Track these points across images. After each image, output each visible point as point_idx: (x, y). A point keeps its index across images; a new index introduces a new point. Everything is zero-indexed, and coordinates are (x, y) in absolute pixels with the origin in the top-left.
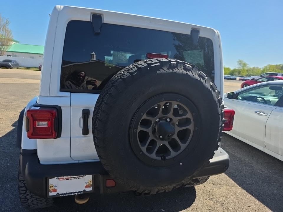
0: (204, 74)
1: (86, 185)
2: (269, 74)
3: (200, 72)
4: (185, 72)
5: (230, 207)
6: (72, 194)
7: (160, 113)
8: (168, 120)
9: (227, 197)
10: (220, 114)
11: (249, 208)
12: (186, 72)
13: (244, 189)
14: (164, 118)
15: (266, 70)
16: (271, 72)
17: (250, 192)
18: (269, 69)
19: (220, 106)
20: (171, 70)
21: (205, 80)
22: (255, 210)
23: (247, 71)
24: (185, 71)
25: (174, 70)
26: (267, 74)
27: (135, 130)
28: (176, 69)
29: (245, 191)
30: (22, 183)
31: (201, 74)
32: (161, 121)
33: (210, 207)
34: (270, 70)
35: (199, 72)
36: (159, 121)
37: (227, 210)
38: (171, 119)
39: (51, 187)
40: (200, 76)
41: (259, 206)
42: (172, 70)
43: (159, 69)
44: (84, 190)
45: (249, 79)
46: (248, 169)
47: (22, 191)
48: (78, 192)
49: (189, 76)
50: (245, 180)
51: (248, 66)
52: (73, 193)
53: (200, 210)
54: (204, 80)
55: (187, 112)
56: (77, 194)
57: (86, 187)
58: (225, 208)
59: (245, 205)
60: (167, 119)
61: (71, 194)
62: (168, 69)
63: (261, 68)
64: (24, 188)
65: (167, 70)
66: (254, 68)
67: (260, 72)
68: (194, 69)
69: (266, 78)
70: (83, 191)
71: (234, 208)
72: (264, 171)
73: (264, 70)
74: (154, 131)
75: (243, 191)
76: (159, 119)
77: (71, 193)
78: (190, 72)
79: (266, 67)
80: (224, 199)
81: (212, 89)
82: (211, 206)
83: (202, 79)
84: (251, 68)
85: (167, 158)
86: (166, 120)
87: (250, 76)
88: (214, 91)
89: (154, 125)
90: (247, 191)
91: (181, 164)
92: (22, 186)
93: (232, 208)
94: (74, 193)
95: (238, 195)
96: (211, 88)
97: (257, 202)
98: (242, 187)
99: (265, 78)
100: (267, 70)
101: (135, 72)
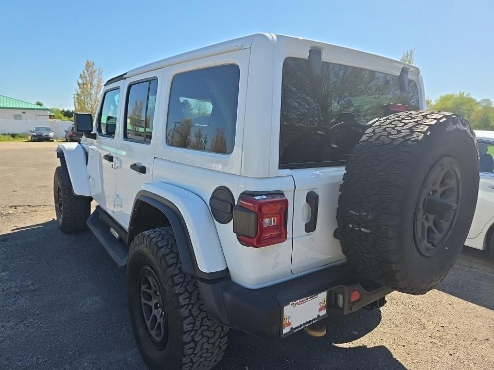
1: (320, 307)
30: (189, 335)
39: (285, 319)
44: (319, 316)
47: (188, 351)
57: (320, 310)
64: (192, 344)
70: (317, 317)
92: (189, 341)
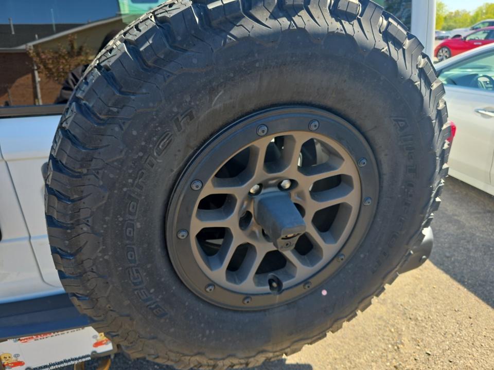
0: (399, 27)
2: (487, 24)
3: (389, 23)
4: (335, 25)
5: (420, 314)
6: (65, 364)
7: (259, 170)
8: (286, 184)
9: (413, 295)
10: (438, 154)
11: (457, 314)
12: (338, 25)
13: (447, 271)
14: (274, 181)
15: (480, 15)
16: (489, 18)
17: (458, 278)
18: (486, 13)
19: (440, 130)
20: (284, 22)
21: (404, 50)
22: (470, 318)
23: (445, 18)
24: (337, 20)
25: (296, 19)
26: (483, 23)
27: (182, 235)
28: (303, 13)
29: (448, 277)
31: (390, 30)
32: (263, 191)
33: (380, 318)
34: (489, 15)
35: (385, 23)
36: (258, 192)
37: (413, 322)
38: (293, 183)
39: (5, 358)
40: (387, 36)
41: (477, 307)
42: (290, 19)
43: (240, 18)
45: (448, 37)
46: (452, 228)
48: (80, 358)
49: (350, 38)
50: (448, 254)
51: (446, 8)
52: (65, 361)
53: (360, 328)
54: (401, 51)
55: (342, 159)
56: (76, 362)
57: (97, 344)
58: (410, 319)
59: (448, 307)
60: (281, 182)
61: (62, 365)
62: (274, 16)
63: (470, 12)
65: (271, 23)
66: (457, 13)
67: (469, 21)
68: (368, 11)
69: (484, 33)
70: (90, 353)
71: (427, 317)
72: (484, 229)
73: (477, 15)
74: (245, 220)
75: (445, 277)
76: (258, 186)
77: (62, 362)
78: (355, 22)
79: (481, 9)
80: (406, 299)
81: (422, 81)
82: (382, 317)
83: (392, 47)
84: (452, 13)
85: (286, 284)
86: (279, 186)
87: (449, 29)
88: (429, 84)
89: (246, 203)
90: (451, 276)
91: (324, 293)
93: (423, 318)
94: (69, 361)
95: (434, 288)
96: (420, 76)
97: (473, 299)
98: (443, 270)
99: (481, 32)
100: (483, 14)
101: (145, 37)
